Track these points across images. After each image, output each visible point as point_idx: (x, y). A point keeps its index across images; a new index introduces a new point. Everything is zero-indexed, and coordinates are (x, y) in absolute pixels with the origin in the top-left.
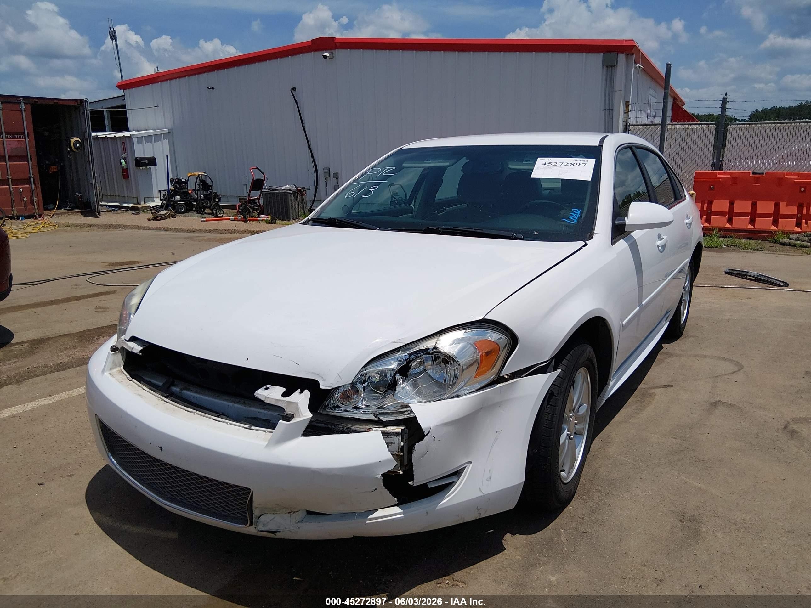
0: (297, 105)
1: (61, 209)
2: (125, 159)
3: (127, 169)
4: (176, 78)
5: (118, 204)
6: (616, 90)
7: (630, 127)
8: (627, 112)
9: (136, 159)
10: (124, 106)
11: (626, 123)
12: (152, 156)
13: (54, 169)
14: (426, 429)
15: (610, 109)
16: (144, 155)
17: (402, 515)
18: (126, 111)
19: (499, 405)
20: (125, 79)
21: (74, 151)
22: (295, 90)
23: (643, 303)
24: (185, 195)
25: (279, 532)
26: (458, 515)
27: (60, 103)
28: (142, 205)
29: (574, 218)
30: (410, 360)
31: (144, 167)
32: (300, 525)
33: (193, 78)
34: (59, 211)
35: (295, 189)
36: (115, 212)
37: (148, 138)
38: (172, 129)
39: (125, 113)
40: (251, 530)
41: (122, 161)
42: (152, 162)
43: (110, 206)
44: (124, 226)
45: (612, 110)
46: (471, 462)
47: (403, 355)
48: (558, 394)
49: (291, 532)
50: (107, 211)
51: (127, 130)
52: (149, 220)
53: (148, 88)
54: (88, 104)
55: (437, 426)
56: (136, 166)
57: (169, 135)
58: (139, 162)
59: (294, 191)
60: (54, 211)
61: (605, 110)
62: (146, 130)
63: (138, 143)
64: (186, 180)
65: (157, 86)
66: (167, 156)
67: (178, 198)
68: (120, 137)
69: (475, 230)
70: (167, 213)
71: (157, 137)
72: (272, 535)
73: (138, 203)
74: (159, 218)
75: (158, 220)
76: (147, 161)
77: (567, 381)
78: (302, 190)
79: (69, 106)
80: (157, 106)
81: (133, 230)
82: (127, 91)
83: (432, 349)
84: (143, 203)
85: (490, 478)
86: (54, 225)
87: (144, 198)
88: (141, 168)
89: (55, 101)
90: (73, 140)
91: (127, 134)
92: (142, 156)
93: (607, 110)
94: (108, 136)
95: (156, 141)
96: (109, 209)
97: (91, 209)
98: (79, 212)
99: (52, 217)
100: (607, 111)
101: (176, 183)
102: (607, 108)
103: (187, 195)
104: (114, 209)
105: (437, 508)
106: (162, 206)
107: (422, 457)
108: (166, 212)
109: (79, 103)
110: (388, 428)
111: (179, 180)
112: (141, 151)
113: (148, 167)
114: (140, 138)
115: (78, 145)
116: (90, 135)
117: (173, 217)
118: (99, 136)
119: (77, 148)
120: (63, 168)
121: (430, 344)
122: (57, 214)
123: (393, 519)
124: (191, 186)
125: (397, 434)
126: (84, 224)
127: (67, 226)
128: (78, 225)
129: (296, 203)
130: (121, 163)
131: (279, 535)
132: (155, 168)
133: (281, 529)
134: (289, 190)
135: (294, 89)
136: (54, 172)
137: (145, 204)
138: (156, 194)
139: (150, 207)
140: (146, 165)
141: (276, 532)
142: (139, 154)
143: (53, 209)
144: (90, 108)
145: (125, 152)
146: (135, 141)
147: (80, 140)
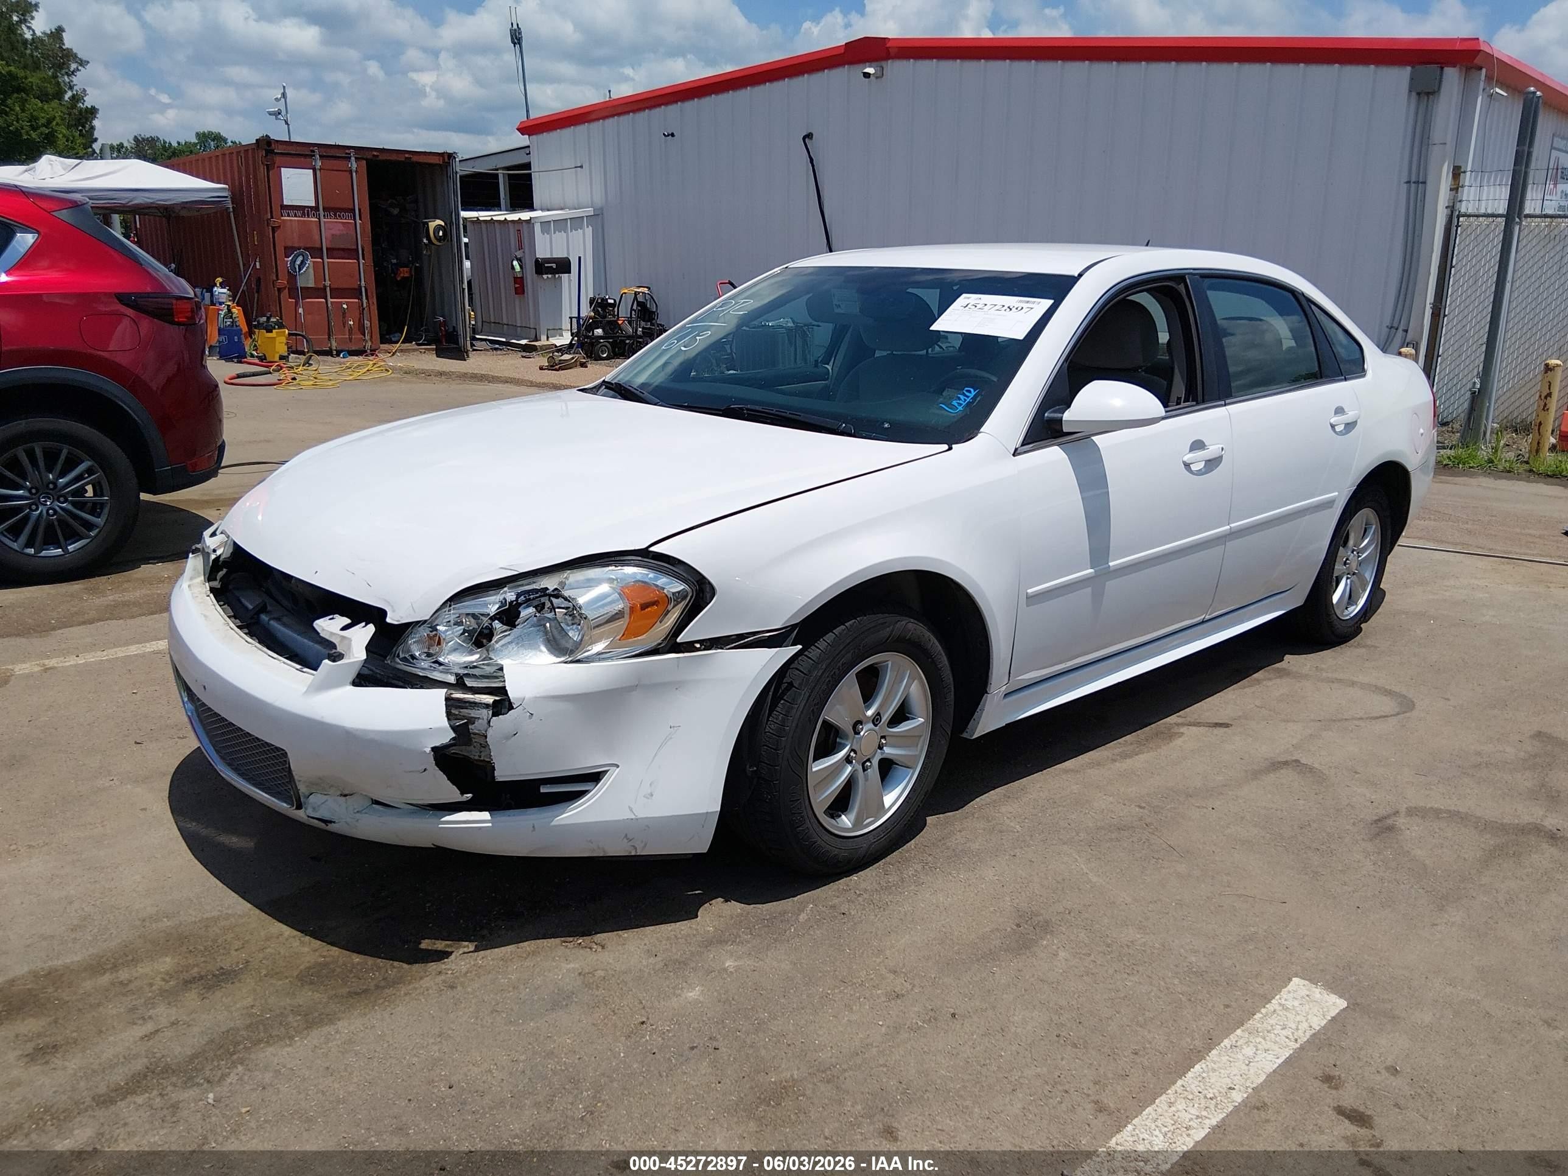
0: (813, 166)
1: (411, 342)
2: (519, 260)
3: (522, 278)
4: (613, 116)
5: (504, 340)
6: (1436, 142)
7: (1461, 219)
8: (1456, 188)
9: (537, 260)
10: (528, 166)
11: (1452, 212)
12: (565, 256)
13: (404, 272)
14: (518, 699)
15: (1421, 180)
16: (552, 254)
17: (490, 825)
18: (530, 175)
19: (678, 685)
20: (532, 116)
21: (434, 244)
22: (811, 138)
23: (1111, 564)
24: (612, 327)
25: (334, 822)
26: (591, 842)
27: (415, 159)
28: (543, 342)
29: (960, 404)
30: (517, 603)
31: (550, 276)
32: (358, 816)
33: (657, 111)
34: (407, 346)
35: (792, 325)
36: (499, 352)
37: (560, 224)
38: (602, 209)
39: (529, 177)
40: (300, 815)
41: (515, 263)
42: (563, 266)
43: (492, 342)
44: (493, 377)
45: (1424, 183)
46: (618, 766)
47: (509, 595)
48: (800, 684)
49: (348, 824)
50: (486, 350)
51: (531, 207)
52: (541, 368)
53: (567, 133)
54: (458, 163)
55: (536, 697)
56: (536, 273)
57: (597, 218)
58: (541, 267)
59: (789, 330)
60: (398, 345)
61: (1408, 182)
62: (562, 209)
63: (543, 232)
64: (615, 300)
65: (582, 129)
66: (580, 258)
67: (599, 332)
68: (513, 221)
69: (790, 416)
70: (573, 358)
71: (577, 223)
72: (322, 825)
73: (536, 340)
74: (557, 367)
75: (556, 370)
76: (554, 266)
77: (824, 666)
78: (805, 328)
79: (430, 165)
80: (581, 167)
81: (506, 385)
82: (534, 137)
83: (553, 591)
84: (544, 337)
85: (652, 795)
86: (386, 370)
87: (548, 330)
88: (545, 276)
89: (407, 156)
90: (433, 224)
91: (525, 216)
92: (548, 256)
93: (1414, 183)
94: (495, 218)
95: (574, 228)
96: (488, 346)
97: (458, 344)
98: (432, 350)
99: (393, 355)
100: (1413, 185)
101: (599, 305)
102: (1413, 179)
103: (615, 328)
104: (497, 346)
105: (553, 823)
106: (571, 345)
107: (507, 738)
108: (571, 356)
109: (446, 160)
110: (477, 696)
111: (604, 300)
112: (546, 247)
113: (557, 276)
114: (545, 224)
115: (441, 233)
116: (458, 215)
117: (583, 365)
118: (481, 219)
119: (439, 239)
120: (419, 271)
121: (549, 583)
122: (402, 351)
123: (480, 828)
124: (624, 311)
125: (487, 706)
126: (432, 371)
127: (406, 373)
128: (423, 372)
129: (793, 349)
130: (513, 268)
131: (331, 827)
132: (569, 277)
133: (334, 818)
134: (781, 327)
135: (809, 136)
136: (403, 278)
137: (548, 339)
138: (566, 325)
139: (556, 346)
140: (553, 271)
141: (331, 822)
142: (542, 253)
143: (397, 342)
144: (461, 169)
145: (521, 247)
146: (537, 228)
147: (443, 224)
